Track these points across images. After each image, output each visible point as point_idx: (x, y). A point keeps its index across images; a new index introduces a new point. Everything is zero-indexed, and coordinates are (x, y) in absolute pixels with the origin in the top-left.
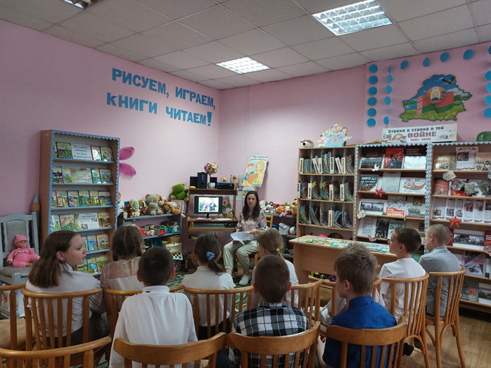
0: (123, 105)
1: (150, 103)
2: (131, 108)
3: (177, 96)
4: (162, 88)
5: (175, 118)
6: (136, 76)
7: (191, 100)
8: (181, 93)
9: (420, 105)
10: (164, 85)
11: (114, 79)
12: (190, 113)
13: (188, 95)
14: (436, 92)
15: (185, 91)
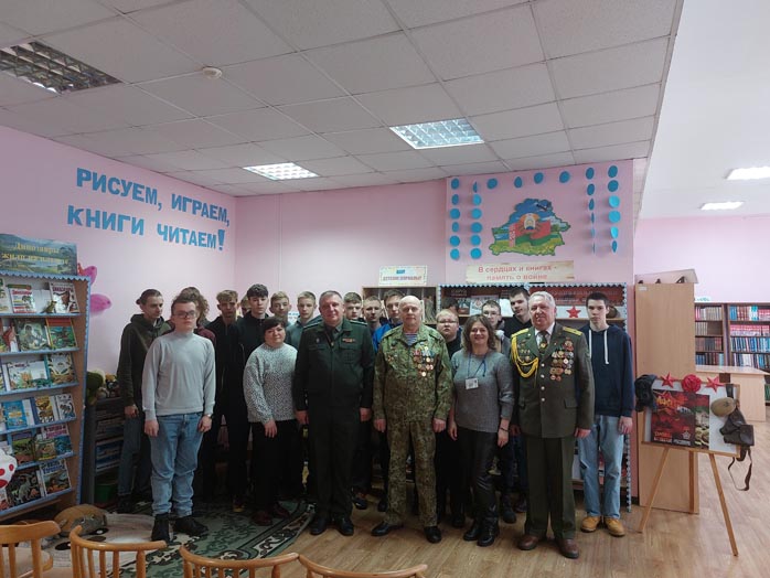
0: (93, 223)
1: (134, 219)
2: (105, 227)
3: (173, 208)
4: (152, 196)
5: (171, 240)
6: (112, 180)
7: (194, 213)
8: (179, 203)
9: (512, 235)
10: (155, 191)
11: (80, 184)
12: (193, 233)
13: (189, 205)
14: (530, 220)
15: (186, 199)
